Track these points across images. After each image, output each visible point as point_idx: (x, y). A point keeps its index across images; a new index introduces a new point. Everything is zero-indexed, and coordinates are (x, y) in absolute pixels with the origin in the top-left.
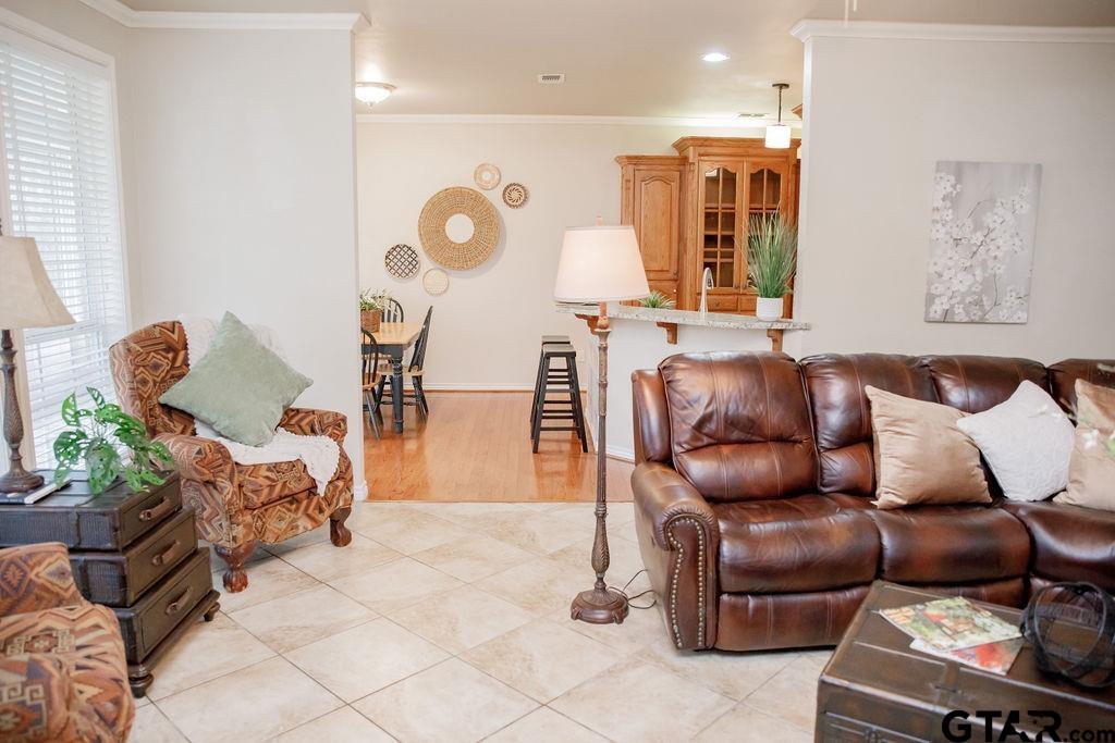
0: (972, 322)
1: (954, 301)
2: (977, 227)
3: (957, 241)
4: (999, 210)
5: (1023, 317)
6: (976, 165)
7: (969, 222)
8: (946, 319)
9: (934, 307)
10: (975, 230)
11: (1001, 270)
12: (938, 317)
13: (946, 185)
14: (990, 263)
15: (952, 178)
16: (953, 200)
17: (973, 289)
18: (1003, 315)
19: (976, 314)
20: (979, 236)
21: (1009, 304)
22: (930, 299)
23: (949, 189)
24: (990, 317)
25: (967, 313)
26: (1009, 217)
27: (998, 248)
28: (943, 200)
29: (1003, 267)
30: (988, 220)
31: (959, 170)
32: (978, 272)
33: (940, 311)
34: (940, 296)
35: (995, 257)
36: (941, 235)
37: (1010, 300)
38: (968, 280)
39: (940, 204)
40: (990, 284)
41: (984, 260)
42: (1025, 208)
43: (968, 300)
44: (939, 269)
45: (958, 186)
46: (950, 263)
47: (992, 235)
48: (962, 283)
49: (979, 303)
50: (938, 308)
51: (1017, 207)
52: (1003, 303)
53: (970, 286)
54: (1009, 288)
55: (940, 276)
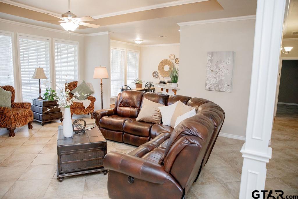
0: (216, 91)
1: (212, 85)
2: (217, 67)
3: (212, 71)
4: (222, 63)
5: (229, 90)
6: (217, 52)
7: (215, 66)
8: (210, 89)
9: (206, 87)
10: (216, 68)
11: (223, 78)
12: (207, 89)
13: (209, 58)
14: (220, 76)
15: (211, 56)
16: (211, 61)
17: (216, 83)
18: (224, 89)
19: (217, 89)
20: (217, 70)
21: (226, 87)
22: (206, 84)
23: (210, 58)
24: (221, 90)
25: (215, 89)
26: (225, 65)
27: (223, 73)
28: (209, 61)
29: (224, 78)
30: (220, 66)
31: (212, 54)
32: (217, 78)
33: (208, 88)
34: (208, 84)
35: (222, 75)
36: (208, 69)
37: (226, 86)
38: (215, 80)
39: (208, 62)
40: (221, 81)
41: (219, 76)
42: (229, 63)
43: (215, 85)
44: (208, 77)
45: (212, 58)
46: (210, 76)
47: (221, 70)
48: (213, 81)
49: (218, 86)
50: (208, 87)
51: (227, 62)
52: (224, 87)
53: (216, 82)
54: (226, 83)
55: (208, 79)
